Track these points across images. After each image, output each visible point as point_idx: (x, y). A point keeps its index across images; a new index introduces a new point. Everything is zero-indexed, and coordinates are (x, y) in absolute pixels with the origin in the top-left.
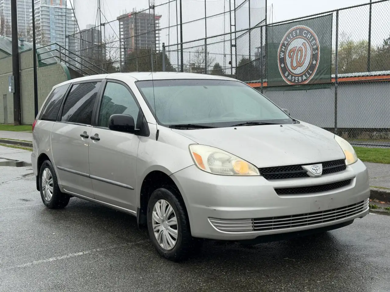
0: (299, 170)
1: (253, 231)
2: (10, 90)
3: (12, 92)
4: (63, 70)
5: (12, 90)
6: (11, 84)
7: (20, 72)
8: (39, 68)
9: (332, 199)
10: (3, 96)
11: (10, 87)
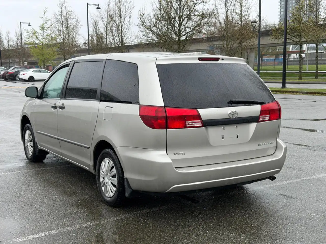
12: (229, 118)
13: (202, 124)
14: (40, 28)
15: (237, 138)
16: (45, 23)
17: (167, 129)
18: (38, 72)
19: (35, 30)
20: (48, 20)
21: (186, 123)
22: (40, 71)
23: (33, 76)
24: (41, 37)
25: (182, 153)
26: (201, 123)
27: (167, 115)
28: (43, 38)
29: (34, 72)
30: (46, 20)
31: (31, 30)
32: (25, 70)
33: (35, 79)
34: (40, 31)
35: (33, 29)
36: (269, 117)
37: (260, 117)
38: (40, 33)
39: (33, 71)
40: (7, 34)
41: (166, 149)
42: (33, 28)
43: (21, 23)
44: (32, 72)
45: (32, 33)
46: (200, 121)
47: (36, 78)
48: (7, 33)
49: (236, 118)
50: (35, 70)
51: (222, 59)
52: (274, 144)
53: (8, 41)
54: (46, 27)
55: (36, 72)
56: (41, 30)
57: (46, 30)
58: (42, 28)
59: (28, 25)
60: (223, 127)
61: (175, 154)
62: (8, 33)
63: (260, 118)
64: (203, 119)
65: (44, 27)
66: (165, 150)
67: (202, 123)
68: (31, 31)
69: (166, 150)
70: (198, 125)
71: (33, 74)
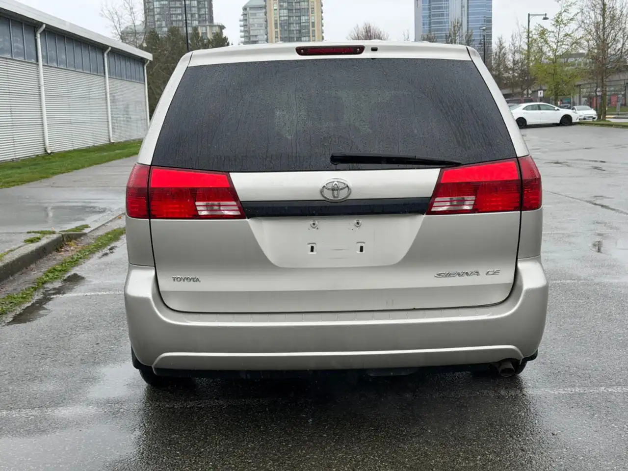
12: (322, 198)
13: (240, 210)
14: (553, 23)
15: (359, 252)
16: (565, 11)
17: (150, 219)
18: (535, 109)
19: (543, 27)
20: (570, 6)
21: (196, 206)
22: (539, 108)
23: (524, 117)
24: (554, 40)
25: (194, 279)
26: (236, 208)
27: (151, 185)
28: (558, 42)
29: (527, 110)
30: (565, 5)
31: (536, 27)
32: (512, 106)
33: (528, 124)
34: (553, 28)
35: (539, 25)
36: (473, 202)
37: (434, 202)
38: (553, 32)
39: (526, 108)
40: (513, 40)
41: (153, 265)
42: (538, 23)
43: (529, 15)
44: (524, 109)
45: (536, 33)
46: (234, 203)
47: (529, 122)
48: (512, 37)
49: (345, 200)
50: (528, 106)
51: (374, 49)
52: (506, 277)
53: (513, 52)
54: (566, 18)
55: (532, 109)
56: (553, 25)
57: (566, 25)
58: (557, 21)
59: (543, 18)
60: (312, 222)
61: (174, 280)
62: (514, 36)
63: (435, 204)
64: (241, 198)
65: (562, 20)
66: (151, 269)
67: (239, 207)
68: (535, 29)
69: (154, 267)
70: (231, 213)
71: (524, 113)
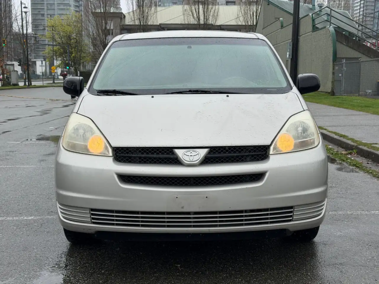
0: (168, 154)
1: (91, 223)
2: (288, 56)
3: (289, 58)
4: (330, 34)
5: (289, 55)
6: (289, 50)
7: (299, 38)
8: (313, 33)
9: (207, 197)
10: (285, 61)
11: (288, 53)
